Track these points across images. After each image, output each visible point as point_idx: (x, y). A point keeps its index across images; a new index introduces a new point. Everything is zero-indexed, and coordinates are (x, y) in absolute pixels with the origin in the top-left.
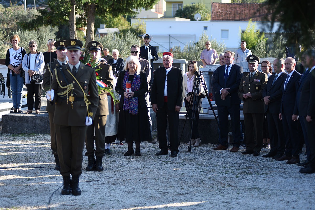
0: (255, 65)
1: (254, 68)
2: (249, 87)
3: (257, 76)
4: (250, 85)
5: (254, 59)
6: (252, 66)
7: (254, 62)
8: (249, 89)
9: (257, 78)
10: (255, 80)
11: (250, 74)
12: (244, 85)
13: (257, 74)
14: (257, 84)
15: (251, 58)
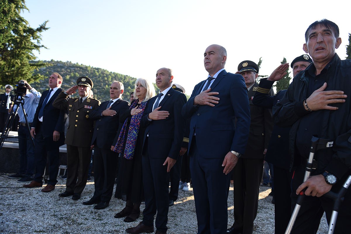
0: (87, 89)
1: (85, 92)
2: (77, 114)
3: (88, 101)
4: (78, 111)
5: (86, 81)
6: (82, 89)
7: (86, 85)
8: (77, 116)
9: (89, 104)
10: (86, 107)
11: (80, 99)
12: (70, 109)
13: (89, 100)
14: (88, 112)
15: (82, 79)
